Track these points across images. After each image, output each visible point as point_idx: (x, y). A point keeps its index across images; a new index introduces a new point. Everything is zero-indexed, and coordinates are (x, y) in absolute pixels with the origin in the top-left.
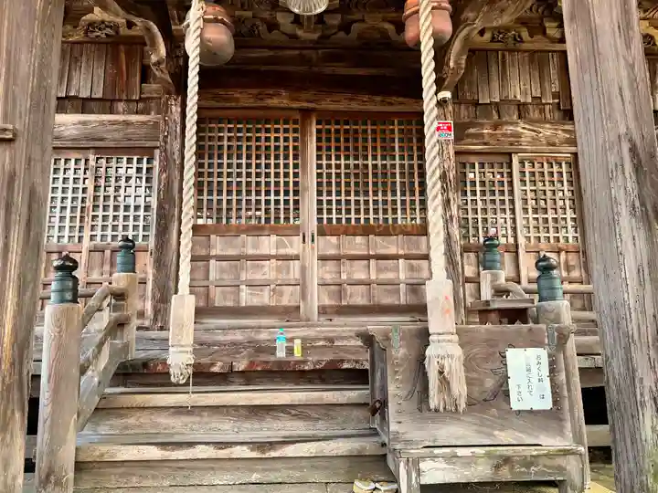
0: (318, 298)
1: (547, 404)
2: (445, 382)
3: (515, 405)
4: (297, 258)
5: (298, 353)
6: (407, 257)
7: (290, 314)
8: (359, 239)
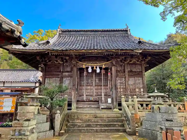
0: (95, 94)
1: (111, 102)
2: (103, 101)
3: (108, 102)
4: (92, 89)
5: (93, 100)
6: (105, 89)
7: (92, 96)
8: (100, 87)
